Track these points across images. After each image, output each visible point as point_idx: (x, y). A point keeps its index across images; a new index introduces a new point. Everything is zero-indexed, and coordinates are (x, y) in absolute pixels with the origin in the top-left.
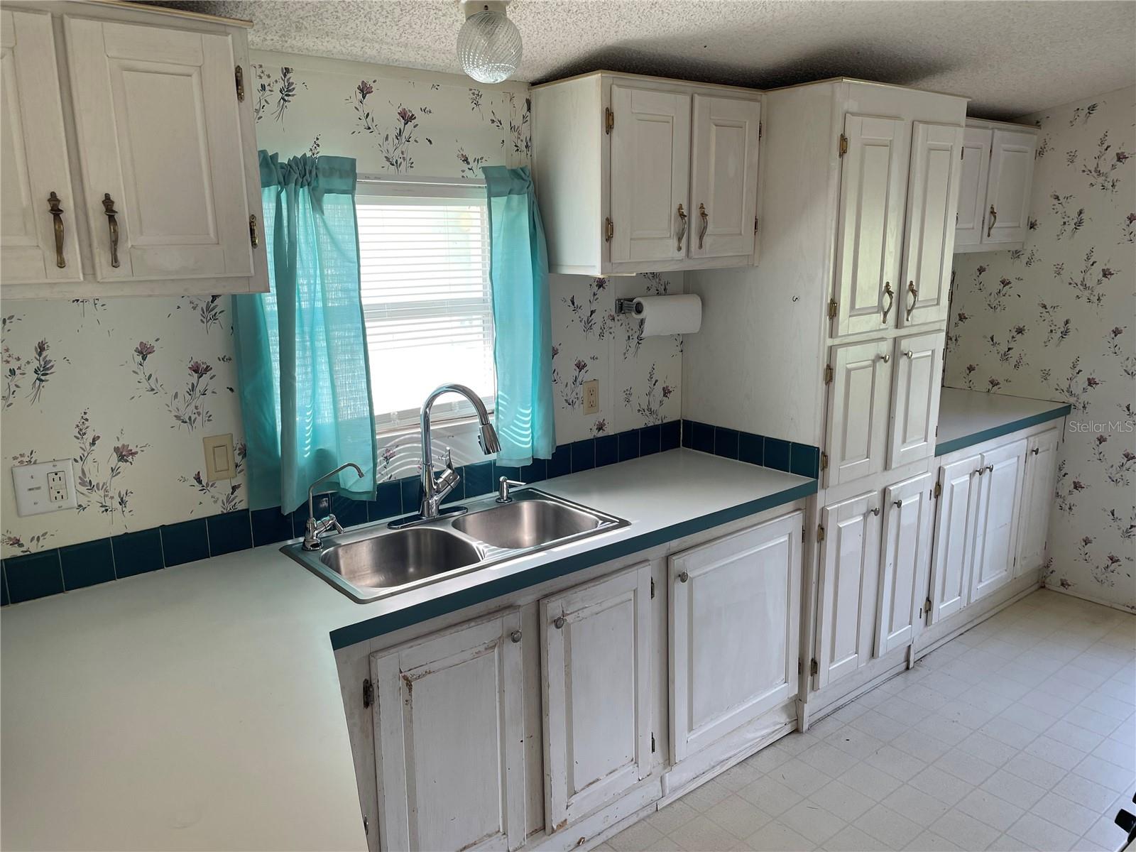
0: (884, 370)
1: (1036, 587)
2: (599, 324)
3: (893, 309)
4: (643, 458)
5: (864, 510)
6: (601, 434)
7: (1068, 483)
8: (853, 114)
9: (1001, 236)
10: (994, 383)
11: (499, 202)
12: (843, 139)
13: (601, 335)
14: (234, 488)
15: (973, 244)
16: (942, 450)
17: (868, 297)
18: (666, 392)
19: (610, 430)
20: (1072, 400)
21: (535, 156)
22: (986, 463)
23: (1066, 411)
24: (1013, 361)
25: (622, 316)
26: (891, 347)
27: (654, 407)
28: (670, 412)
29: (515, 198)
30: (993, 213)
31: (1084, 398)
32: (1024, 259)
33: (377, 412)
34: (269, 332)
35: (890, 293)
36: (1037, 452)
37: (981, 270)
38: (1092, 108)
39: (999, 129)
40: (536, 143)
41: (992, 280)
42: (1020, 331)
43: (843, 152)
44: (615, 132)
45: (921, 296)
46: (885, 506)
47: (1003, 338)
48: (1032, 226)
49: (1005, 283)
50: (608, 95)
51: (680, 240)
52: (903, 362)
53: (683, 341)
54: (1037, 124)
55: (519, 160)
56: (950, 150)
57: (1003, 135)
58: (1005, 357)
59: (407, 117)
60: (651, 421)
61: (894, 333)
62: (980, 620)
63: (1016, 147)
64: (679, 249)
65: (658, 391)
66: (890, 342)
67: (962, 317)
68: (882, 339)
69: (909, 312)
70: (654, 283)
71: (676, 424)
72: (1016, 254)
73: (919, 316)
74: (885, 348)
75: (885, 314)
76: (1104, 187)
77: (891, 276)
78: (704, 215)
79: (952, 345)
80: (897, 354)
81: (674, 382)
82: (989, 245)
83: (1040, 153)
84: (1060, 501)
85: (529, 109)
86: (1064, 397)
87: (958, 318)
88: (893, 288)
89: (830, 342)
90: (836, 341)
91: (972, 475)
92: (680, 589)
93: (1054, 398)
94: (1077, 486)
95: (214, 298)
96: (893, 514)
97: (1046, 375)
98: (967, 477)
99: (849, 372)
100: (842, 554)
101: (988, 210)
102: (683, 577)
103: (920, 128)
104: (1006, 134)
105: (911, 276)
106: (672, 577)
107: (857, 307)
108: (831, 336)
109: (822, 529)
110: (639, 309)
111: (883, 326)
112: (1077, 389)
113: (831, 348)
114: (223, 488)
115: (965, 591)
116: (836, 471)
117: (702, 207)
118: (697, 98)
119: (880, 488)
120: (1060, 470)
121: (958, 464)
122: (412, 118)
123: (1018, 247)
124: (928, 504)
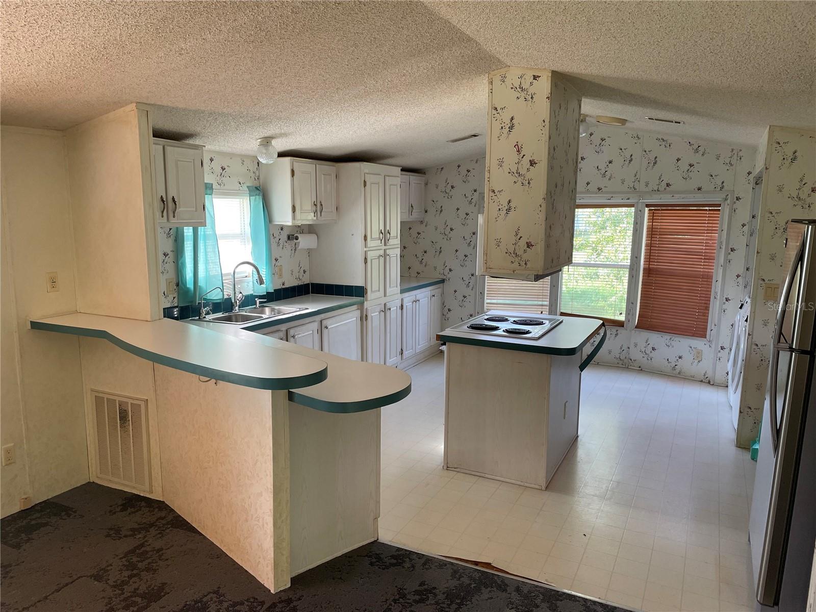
0: (382, 259)
1: (439, 352)
2: (282, 244)
3: (383, 239)
4: (298, 297)
5: (379, 311)
6: (284, 287)
7: (446, 309)
8: (367, 173)
9: (415, 215)
10: (418, 273)
11: (253, 198)
12: (365, 182)
13: (283, 248)
14: (174, 298)
15: (406, 219)
16: (402, 291)
17: (376, 234)
18: (304, 272)
19: (287, 286)
20: (445, 277)
21: (261, 182)
22: (417, 299)
23: (443, 281)
24: (424, 264)
25: (289, 241)
26: (383, 252)
27: (301, 277)
28: (306, 280)
29: (257, 197)
30: (412, 206)
31: (449, 276)
32: (424, 224)
33: (223, 273)
34: (185, 243)
35: (382, 233)
36: (434, 296)
37: (410, 229)
38: (442, 169)
39: (412, 175)
40: (261, 177)
41: (414, 232)
42: (425, 252)
43: (365, 185)
44: (295, 177)
45: (392, 235)
46: (385, 309)
47: (420, 255)
48: (426, 212)
49: (419, 233)
50: (292, 165)
51: (315, 213)
52: (388, 257)
53: (309, 252)
54: (424, 173)
55: (256, 183)
56: (396, 185)
57: (413, 178)
58: (421, 262)
59: (223, 169)
60: (300, 283)
61: (384, 247)
62: (420, 362)
63: (418, 182)
64: (315, 216)
65: (302, 271)
66: (383, 251)
67: (405, 248)
68: (381, 249)
69: (388, 240)
70: (299, 229)
71: (308, 284)
72: (422, 222)
73: (392, 242)
74: (382, 252)
75: (381, 241)
76: (448, 198)
77: (382, 228)
78: (321, 205)
79: (402, 259)
80: (385, 255)
81: (307, 269)
82: (412, 218)
83: (426, 184)
84: (444, 316)
85: (258, 166)
86: (443, 277)
87: (404, 248)
88: (383, 232)
89: (365, 249)
90: (367, 249)
91: (413, 303)
92: (325, 331)
93: (438, 276)
94: (449, 310)
95: (170, 229)
96: (388, 313)
97: (435, 268)
98: (411, 303)
99: (371, 260)
100: (373, 326)
101: (410, 206)
102: (327, 327)
103: (387, 178)
104: (414, 177)
105: (388, 228)
106: (323, 328)
107: (373, 237)
108: (365, 247)
109: (366, 316)
110: (297, 238)
111: (381, 245)
112: (446, 274)
113: (365, 251)
114: (171, 297)
115: (414, 348)
116: (370, 295)
117: (321, 202)
118: (317, 165)
119: (384, 303)
120: (443, 304)
121: (409, 297)
122: (225, 169)
123: (422, 220)
124: (399, 311)
